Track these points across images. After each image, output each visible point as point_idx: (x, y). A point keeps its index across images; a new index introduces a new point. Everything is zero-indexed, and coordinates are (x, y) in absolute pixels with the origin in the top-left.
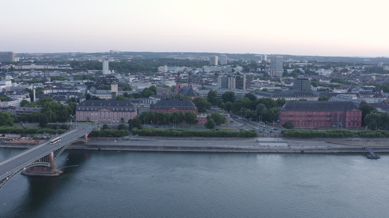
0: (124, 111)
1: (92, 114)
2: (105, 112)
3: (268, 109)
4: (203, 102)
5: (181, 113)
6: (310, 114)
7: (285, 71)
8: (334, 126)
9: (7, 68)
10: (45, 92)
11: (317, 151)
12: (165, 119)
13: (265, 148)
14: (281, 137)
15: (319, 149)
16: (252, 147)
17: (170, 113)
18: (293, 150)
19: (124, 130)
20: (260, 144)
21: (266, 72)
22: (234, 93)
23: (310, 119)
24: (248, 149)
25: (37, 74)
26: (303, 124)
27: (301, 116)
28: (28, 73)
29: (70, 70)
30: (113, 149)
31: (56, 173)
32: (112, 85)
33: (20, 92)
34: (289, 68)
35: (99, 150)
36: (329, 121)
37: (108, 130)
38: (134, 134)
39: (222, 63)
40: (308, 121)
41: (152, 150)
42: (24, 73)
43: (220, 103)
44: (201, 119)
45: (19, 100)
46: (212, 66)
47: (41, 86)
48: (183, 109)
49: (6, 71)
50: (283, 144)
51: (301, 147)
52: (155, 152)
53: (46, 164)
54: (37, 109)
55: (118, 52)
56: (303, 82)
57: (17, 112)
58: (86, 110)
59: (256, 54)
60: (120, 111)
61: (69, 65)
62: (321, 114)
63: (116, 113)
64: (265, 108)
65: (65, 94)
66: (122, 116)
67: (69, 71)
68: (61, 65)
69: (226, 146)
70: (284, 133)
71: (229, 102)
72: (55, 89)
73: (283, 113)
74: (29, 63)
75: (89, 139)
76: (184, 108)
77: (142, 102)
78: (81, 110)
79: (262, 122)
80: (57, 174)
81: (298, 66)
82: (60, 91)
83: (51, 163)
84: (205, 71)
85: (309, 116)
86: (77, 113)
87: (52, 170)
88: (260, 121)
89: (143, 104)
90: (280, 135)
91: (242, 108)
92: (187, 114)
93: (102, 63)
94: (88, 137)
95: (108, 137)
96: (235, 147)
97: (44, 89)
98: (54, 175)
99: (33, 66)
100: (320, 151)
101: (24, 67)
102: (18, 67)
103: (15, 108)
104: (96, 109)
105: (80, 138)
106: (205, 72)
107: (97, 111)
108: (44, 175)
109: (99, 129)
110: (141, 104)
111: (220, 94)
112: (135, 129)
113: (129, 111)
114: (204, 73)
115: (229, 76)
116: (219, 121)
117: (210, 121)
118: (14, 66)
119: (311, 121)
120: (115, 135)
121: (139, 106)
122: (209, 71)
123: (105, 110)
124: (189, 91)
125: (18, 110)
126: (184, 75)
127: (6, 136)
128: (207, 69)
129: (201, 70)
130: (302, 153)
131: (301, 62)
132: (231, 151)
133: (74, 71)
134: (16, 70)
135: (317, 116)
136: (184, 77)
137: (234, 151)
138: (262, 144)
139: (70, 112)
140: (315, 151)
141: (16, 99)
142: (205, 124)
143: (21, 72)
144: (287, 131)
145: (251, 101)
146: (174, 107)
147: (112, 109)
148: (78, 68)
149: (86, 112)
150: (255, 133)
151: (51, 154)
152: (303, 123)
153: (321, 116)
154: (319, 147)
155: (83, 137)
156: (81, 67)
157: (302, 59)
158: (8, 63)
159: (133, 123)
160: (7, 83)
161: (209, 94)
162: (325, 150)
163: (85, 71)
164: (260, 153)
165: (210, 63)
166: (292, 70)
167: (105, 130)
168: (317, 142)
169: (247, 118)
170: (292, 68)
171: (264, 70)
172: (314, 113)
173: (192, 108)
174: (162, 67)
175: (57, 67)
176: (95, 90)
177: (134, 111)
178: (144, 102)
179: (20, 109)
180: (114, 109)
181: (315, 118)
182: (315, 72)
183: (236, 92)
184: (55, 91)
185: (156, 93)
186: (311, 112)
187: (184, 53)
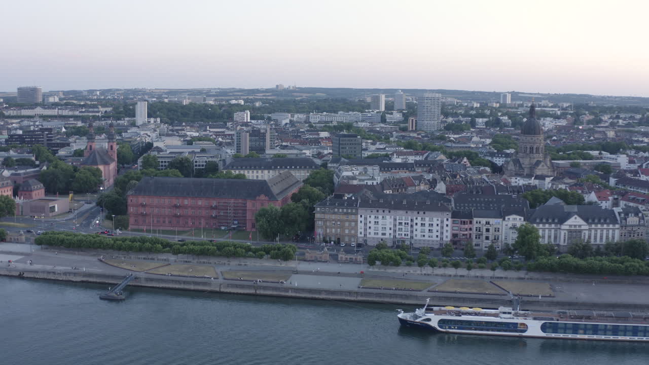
8: (223, 228)
23: (178, 212)
26: (167, 222)
27: (163, 207)
36: (216, 217)
40: (176, 216)
56: (343, 141)
62: (200, 203)
73: (129, 199)
85: (176, 207)
101: (25, 112)
102: (15, 111)
119: (180, 216)
153: (200, 208)
172: (186, 202)
174: (240, 114)
181: (190, 212)
186: (181, 200)
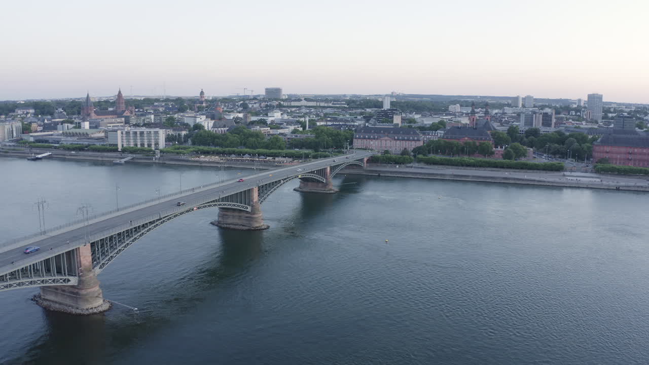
0: (408, 140)
1: (372, 143)
2: (386, 140)
3: (580, 145)
4: (501, 136)
5: (474, 143)
6: (631, 150)
7: (606, 114)
9: (274, 104)
10: (318, 124)
11: (636, 189)
12: (455, 148)
13: (572, 182)
14: (593, 173)
15: (638, 187)
16: (557, 180)
17: (461, 142)
18: (605, 186)
19: (407, 156)
20: (567, 177)
21: (581, 115)
22: (539, 131)
23: (630, 157)
24: (552, 182)
25: (308, 111)
27: (620, 153)
28: (298, 110)
29: (345, 107)
30: (395, 175)
31: (331, 190)
32: (395, 117)
33: (289, 123)
34: (611, 113)
35: (379, 176)
37: (389, 155)
38: (419, 161)
39: (527, 105)
40: (628, 159)
41: (439, 177)
42: (293, 109)
43: (522, 139)
44: (498, 152)
45: (290, 129)
46: (514, 108)
47: (314, 118)
48: (477, 140)
49: (273, 107)
50: (595, 180)
51: (616, 184)
52: (443, 180)
53: (321, 179)
54: (311, 136)
55: (401, 94)
56: (625, 120)
57: (288, 139)
58: (364, 138)
59: (570, 100)
60: (403, 140)
61: (344, 103)
62: (645, 151)
63: (398, 142)
64: (576, 144)
65: (342, 126)
66: (406, 145)
67: (344, 109)
68: (335, 103)
69: (526, 177)
70: (597, 167)
71: (533, 137)
72: (329, 121)
73: (597, 148)
74: (299, 100)
75: (368, 165)
76: (478, 138)
77: (429, 135)
78: (359, 138)
79: (572, 158)
80: (332, 192)
81: (622, 111)
82: (335, 123)
83: (326, 179)
84: (505, 111)
85: (629, 153)
86: (355, 140)
87: (327, 187)
88: (569, 158)
89: (430, 137)
90: (592, 171)
91: (548, 143)
92: (481, 144)
93: (382, 102)
94: (367, 162)
95: (389, 163)
96: (537, 179)
97: (317, 121)
98: (328, 192)
99: (304, 103)
100: (639, 189)
101: (293, 104)
102: (286, 103)
103: (286, 135)
104: (376, 137)
105: (357, 160)
106: (506, 113)
107: (377, 139)
108: (320, 191)
109: (380, 155)
110: (427, 137)
111: (522, 131)
112: (420, 156)
113: (414, 140)
114: (504, 113)
115: (535, 113)
116: (520, 154)
117: (508, 151)
118: (282, 103)
119: (631, 160)
120: (397, 162)
121: (425, 139)
122: (511, 112)
123: (386, 138)
124: (485, 124)
125: (289, 137)
126: (479, 115)
127: (277, 159)
128: (509, 111)
129: (501, 111)
130: (618, 189)
131: (626, 108)
132: (532, 183)
133: (349, 108)
134: (284, 107)
135: (640, 154)
136: (480, 117)
137: (536, 183)
138: (569, 178)
139: (346, 139)
140: (633, 189)
141: (287, 128)
142: (502, 155)
143: (290, 109)
144: (600, 166)
145: (559, 137)
146: (466, 137)
147: (395, 138)
148: (355, 106)
149: (365, 140)
150: (562, 166)
151: (327, 168)
152: (622, 162)
153: (645, 154)
154: (638, 184)
155: (361, 160)
156: (358, 105)
157: (628, 106)
158: (276, 100)
159: (417, 151)
160: (276, 115)
161: (508, 130)
162: (646, 187)
163: (363, 109)
164: (566, 187)
165: (513, 105)
166: (614, 115)
167: (386, 155)
168: (636, 180)
169: (553, 155)
170: (615, 112)
171: (579, 114)
172: (636, 150)
173: (488, 139)
174: (453, 106)
175: (331, 105)
176: (375, 122)
177: (420, 141)
178: (431, 134)
179: (292, 136)
180: (396, 138)
182: (643, 118)
183: (543, 130)
184: (330, 123)
185: (445, 127)
187: (480, 96)
